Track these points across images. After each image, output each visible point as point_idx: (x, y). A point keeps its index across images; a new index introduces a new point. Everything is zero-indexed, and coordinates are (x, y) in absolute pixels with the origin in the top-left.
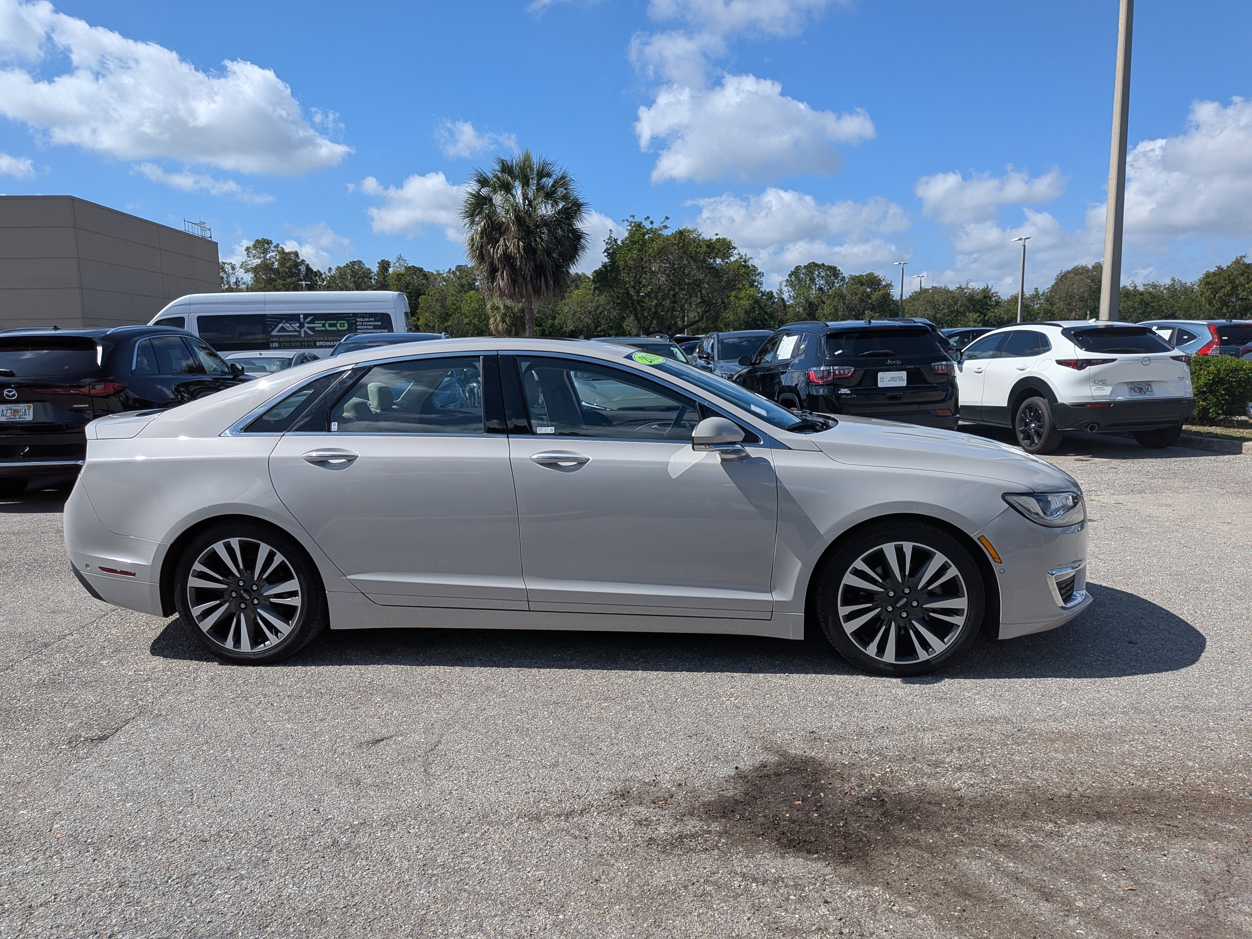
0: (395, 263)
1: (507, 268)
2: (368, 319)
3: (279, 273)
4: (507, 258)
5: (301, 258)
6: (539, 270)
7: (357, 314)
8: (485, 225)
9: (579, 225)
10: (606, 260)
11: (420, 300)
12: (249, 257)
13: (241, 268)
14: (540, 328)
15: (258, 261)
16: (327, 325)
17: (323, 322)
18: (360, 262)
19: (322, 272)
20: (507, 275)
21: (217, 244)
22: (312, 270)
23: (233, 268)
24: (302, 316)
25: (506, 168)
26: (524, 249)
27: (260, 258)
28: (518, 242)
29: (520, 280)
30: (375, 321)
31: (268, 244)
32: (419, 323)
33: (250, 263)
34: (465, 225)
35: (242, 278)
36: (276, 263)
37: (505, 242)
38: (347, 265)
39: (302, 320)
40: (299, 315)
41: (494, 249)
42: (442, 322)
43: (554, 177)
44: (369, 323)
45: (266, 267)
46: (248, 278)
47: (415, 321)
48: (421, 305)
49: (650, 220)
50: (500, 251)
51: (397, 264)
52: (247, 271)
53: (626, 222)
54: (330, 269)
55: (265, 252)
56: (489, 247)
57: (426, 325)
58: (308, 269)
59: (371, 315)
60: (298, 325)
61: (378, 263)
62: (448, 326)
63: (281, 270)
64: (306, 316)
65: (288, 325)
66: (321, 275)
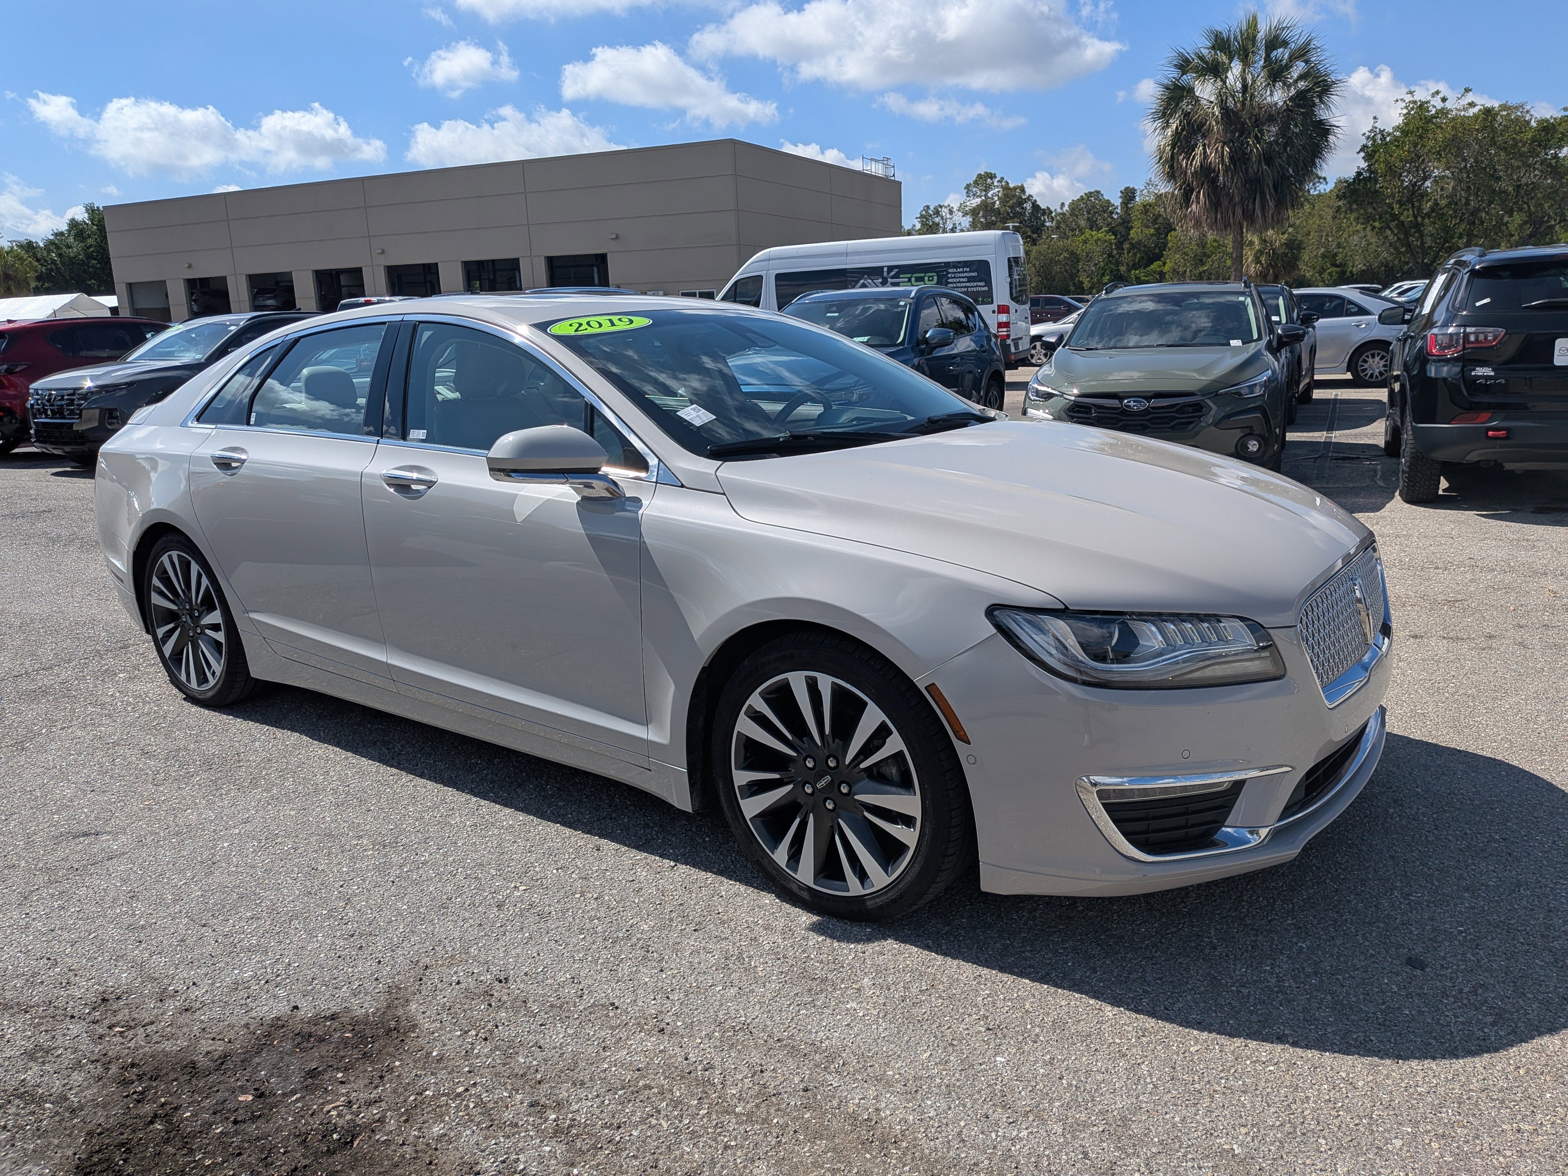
0: (1142, 191)
1: (1205, 186)
2: (961, 270)
3: (999, 213)
4: (1206, 172)
5: (1027, 194)
6: (1254, 186)
7: (949, 263)
8: (1177, 128)
9: (1322, 114)
10: (1364, 165)
11: (1169, 238)
12: (968, 196)
13: (959, 210)
14: (1338, 269)
15: (978, 200)
16: (913, 279)
17: (909, 275)
18: (1098, 192)
19: (1052, 209)
20: (1204, 196)
21: (900, 183)
22: (1038, 206)
23: (951, 212)
24: (885, 269)
25: (1220, 43)
26: (1231, 158)
27: (980, 197)
28: (1223, 147)
29: (1225, 202)
30: (970, 272)
31: (991, 179)
32: (1166, 269)
33: (968, 204)
34: (1155, 129)
35: (960, 224)
36: (998, 202)
37: (1204, 149)
38: (1082, 197)
39: (885, 274)
40: (882, 267)
41: (1188, 159)
42: (1196, 267)
43: (1293, 46)
44: (963, 275)
45: (986, 207)
46: (967, 221)
47: (1160, 267)
48: (1169, 245)
49: (1441, 95)
50: (1197, 162)
51: (1145, 191)
52: (965, 214)
53: (1400, 102)
54: (1063, 204)
55: (987, 189)
56: (1181, 158)
57: (1174, 270)
58: (1035, 206)
59: (966, 264)
60: (880, 280)
61: (1121, 192)
62: (1204, 272)
63: (1002, 210)
64: (890, 268)
65: (870, 281)
66: (1051, 212)
